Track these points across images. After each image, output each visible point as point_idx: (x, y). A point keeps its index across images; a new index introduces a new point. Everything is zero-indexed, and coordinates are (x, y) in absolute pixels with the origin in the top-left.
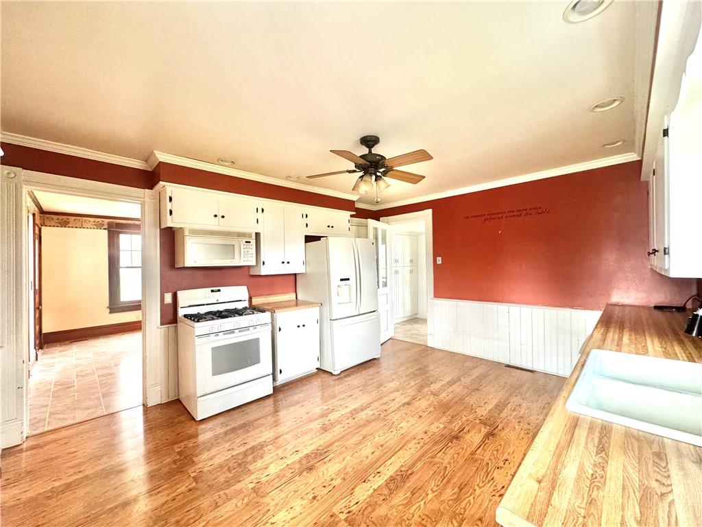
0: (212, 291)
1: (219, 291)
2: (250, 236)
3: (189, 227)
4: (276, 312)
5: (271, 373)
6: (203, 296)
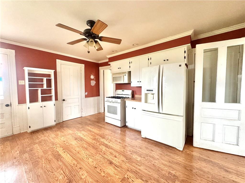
2: (126, 73)
3: (113, 73)
4: (125, 100)
5: (120, 120)
6: (120, 92)
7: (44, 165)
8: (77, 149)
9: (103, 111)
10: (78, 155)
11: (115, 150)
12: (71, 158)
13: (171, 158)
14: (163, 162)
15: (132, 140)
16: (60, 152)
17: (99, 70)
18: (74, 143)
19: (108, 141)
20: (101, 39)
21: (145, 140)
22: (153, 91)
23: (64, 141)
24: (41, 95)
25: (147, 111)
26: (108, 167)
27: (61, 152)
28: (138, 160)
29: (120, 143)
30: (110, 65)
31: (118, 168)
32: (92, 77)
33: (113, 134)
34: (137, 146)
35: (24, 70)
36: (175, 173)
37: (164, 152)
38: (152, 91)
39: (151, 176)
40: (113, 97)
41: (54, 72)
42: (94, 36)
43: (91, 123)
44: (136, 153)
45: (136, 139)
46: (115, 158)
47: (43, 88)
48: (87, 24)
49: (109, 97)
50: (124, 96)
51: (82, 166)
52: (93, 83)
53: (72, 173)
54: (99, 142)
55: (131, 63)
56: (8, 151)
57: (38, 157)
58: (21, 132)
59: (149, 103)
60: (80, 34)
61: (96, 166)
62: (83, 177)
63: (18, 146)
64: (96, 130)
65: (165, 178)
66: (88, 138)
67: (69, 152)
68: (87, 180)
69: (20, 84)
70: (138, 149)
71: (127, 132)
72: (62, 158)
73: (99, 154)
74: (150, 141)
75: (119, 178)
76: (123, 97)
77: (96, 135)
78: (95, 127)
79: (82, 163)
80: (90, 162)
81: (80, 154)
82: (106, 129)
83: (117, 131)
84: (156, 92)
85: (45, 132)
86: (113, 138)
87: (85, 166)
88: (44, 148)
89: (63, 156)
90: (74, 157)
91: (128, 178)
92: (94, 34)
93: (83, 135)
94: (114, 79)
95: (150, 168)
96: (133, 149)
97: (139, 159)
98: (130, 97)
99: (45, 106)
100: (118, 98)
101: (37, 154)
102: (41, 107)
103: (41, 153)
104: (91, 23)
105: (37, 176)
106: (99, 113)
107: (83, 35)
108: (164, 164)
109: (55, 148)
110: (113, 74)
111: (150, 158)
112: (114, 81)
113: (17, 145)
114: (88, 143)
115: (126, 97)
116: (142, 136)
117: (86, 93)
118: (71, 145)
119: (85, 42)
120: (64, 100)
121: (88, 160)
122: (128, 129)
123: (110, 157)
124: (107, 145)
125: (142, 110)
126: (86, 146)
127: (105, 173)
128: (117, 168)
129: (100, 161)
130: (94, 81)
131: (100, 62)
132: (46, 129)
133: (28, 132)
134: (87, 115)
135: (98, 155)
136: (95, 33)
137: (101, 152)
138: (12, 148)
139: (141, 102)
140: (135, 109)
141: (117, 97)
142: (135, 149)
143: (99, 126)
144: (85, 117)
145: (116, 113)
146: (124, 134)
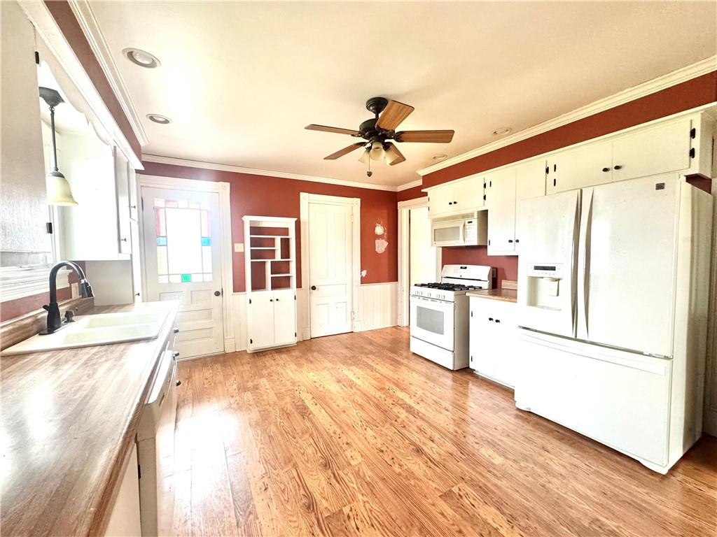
0: (461, 268)
1: (466, 268)
2: (472, 215)
3: (434, 217)
4: (467, 294)
5: (452, 350)
6: (454, 271)
7: (279, 420)
8: (342, 404)
9: (405, 323)
10: (344, 416)
11: (431, 425)
12: (330, 419)
13: (613, 485)
14: (579, 487)
15: (484, 409)
16: (306, 401)
17: (397, 210)
18: (334, 388)
19: (414, 399)
20: (400, 137)
21: (525, 416)
22: (555, 270)
23: (315, 382)
24: (272, 274)
25: (536, 331)
26: (410, 458)
27: (309, 403)
28: (497, 464)
29: (448, 410)
30: (427, 195)
31: (436, 467)
32: (379, 230)
33: (429, 385)
34: (496, 429)
35: (243, 222)
36: (617, 527)
37: (589, 463)
38: (553, 269)
39: (530, 511)
40: (435, 284)
41: (296, 222)
42: (382, 135)
43: (374, 351)
44: (493, 444)
45: (497, 408)
46: (431, 442)
47: (274, 258)
48: (368, 108)
49: (423, 285)
50: (467, 283)
51: (351, 440)
52: (381, 246)
53: (331, 449)
54: (391, 397)
55: (488, 185)
56: (220, 383)
57: (269, 404)
58: (237, 350)
59: (543, 307)
60: (353, 135)
61: (382, 449)
62: (353, 463)
63: (234, 376)
64: (385, 369)
65: (575, 528)
66: (366, 383)
67: (325, 406)
68: (361, 471)
69: (236, 250)
70: (499, 437)
71: (470, 385)
72: (311, 415)
73: (391, 424)
74: (545, 423)
75: (435, 488)
76: (464, 286)
77: (385, 380)
78: (384, 360)
79: (350, 433)
80: (368, 437)
81: (348, 415)
82: (414, 370)
83: (441, 380)
84: (564, 272)
85: (277, 356)
86: (429, 395)
87: (357, 441)
88: (278, 387)
89: (314, 412)
90: (335, 419)
91: (460, 495)
92: (382, 130)
93: (355, 374)
94: (437, 234)
95: (531, 491)
96: (482, 432)
97: (498, 460)
98: (485, 285)
99: (277, 300)
100: (445, 289)
101: (265, 397)
102: (271, 300)
103: (272, 397)
104: (378, 104)
105: (269, 436)
106: (396, 327)
107: (359, 136)
108: (581, 493)
109: (298, 392)
110: (435, 221)
111: (534, 466)
112: (437, 238)
113: (233, 373)
114: (365, 395)
115: (472, 287)
116: (518, 405)
117: (364, 273)
118: (330, 392)
119: (363, 149)
120: (314, 288)
121: (365, 432)
122: (475, 380)
123: (417, 438)
124: (411, 407)
125: (520, 327)
126: (360, 401)
127: (404, 469)
128: (433, 466)
129: (392, 441)
130: (383, 241)
131: (399, 189)
132: (280, 350)
133: (248, 352)
134: (364, 329)
135: (388, 425)
136: (386, 128)
137: (396, 421)
138: (226, 377)
139: (516, 302)
140: (497, 321)
141: (444, 284)
142: (490, 434)
143: (393, 360)
144: (360, 333)
145: (440, 331)
146: (461, 389)
